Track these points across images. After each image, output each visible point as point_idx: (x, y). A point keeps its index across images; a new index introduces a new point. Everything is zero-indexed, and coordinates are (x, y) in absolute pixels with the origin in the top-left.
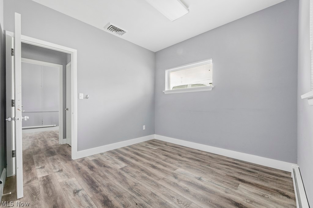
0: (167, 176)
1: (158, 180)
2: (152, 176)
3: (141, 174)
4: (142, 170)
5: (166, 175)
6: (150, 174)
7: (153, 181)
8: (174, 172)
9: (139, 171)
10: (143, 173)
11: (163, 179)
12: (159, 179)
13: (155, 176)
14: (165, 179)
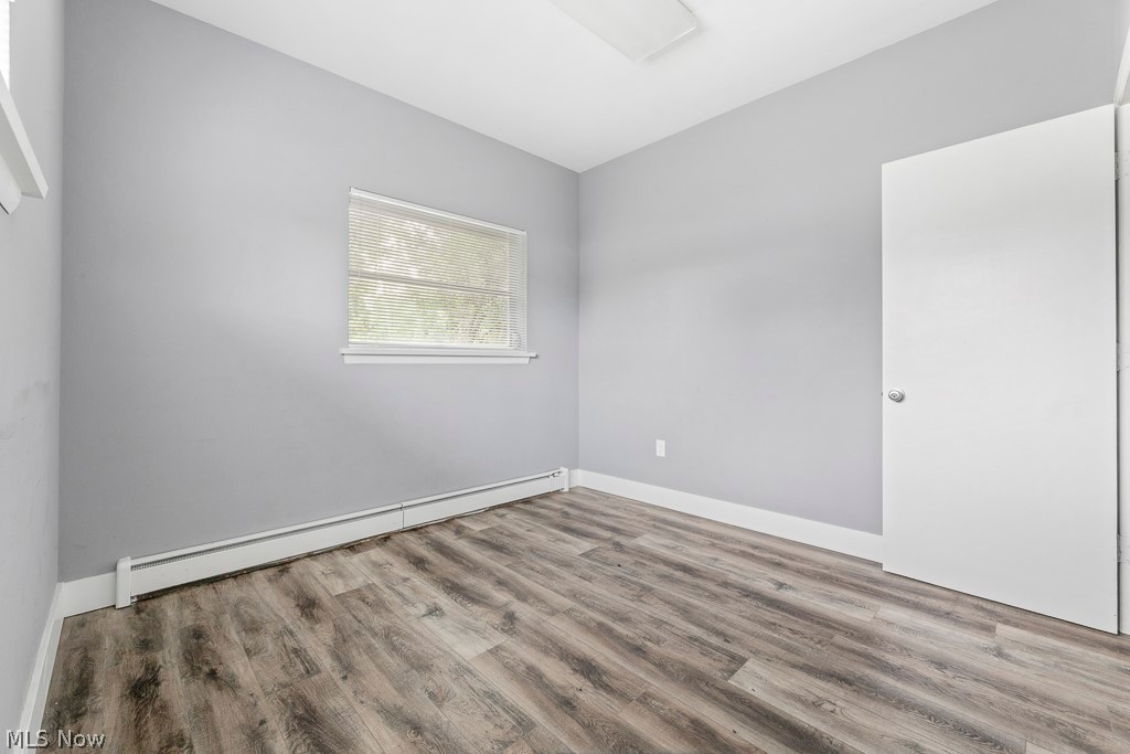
0: (539, 624)
1: (573, 610)
2: (593, 624)
3: (638, 631)
4: (638, 650)
5: (543, 624)
6: (602, 632)
7: (588, 606)
8: (501, 639)
9: (649, 644)
10: (630, 634)
11: (554, 612)
12: (568, 612)
13: (580, 623)
14: (547, 613)
